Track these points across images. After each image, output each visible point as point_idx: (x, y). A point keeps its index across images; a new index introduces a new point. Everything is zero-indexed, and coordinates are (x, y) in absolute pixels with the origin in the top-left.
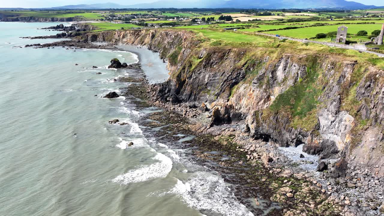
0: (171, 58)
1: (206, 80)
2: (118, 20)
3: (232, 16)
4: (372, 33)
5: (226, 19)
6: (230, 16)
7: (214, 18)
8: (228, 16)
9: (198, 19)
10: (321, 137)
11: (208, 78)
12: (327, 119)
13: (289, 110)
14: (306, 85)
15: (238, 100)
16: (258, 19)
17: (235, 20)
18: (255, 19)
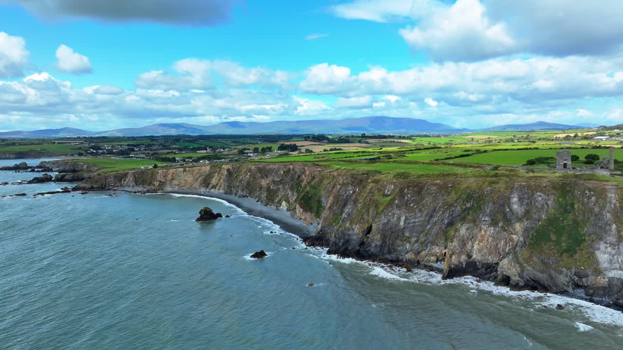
0: (302, 202)
1: (402, 223)
2: (108, 154)
3: (297, 145)
4: (586, 158)
5: (291, 149)
6: (295, 145)
7: (271, 147)
8: (291, 144)
9: (248, 149)
10: (605, 275)
11: (405, 220)
12: (605, 253)
13: (553, 247)
14: (561, 217)
15: (461, 245)
16: (337, 148)
17: (303, 150)
18: (334, 148)
